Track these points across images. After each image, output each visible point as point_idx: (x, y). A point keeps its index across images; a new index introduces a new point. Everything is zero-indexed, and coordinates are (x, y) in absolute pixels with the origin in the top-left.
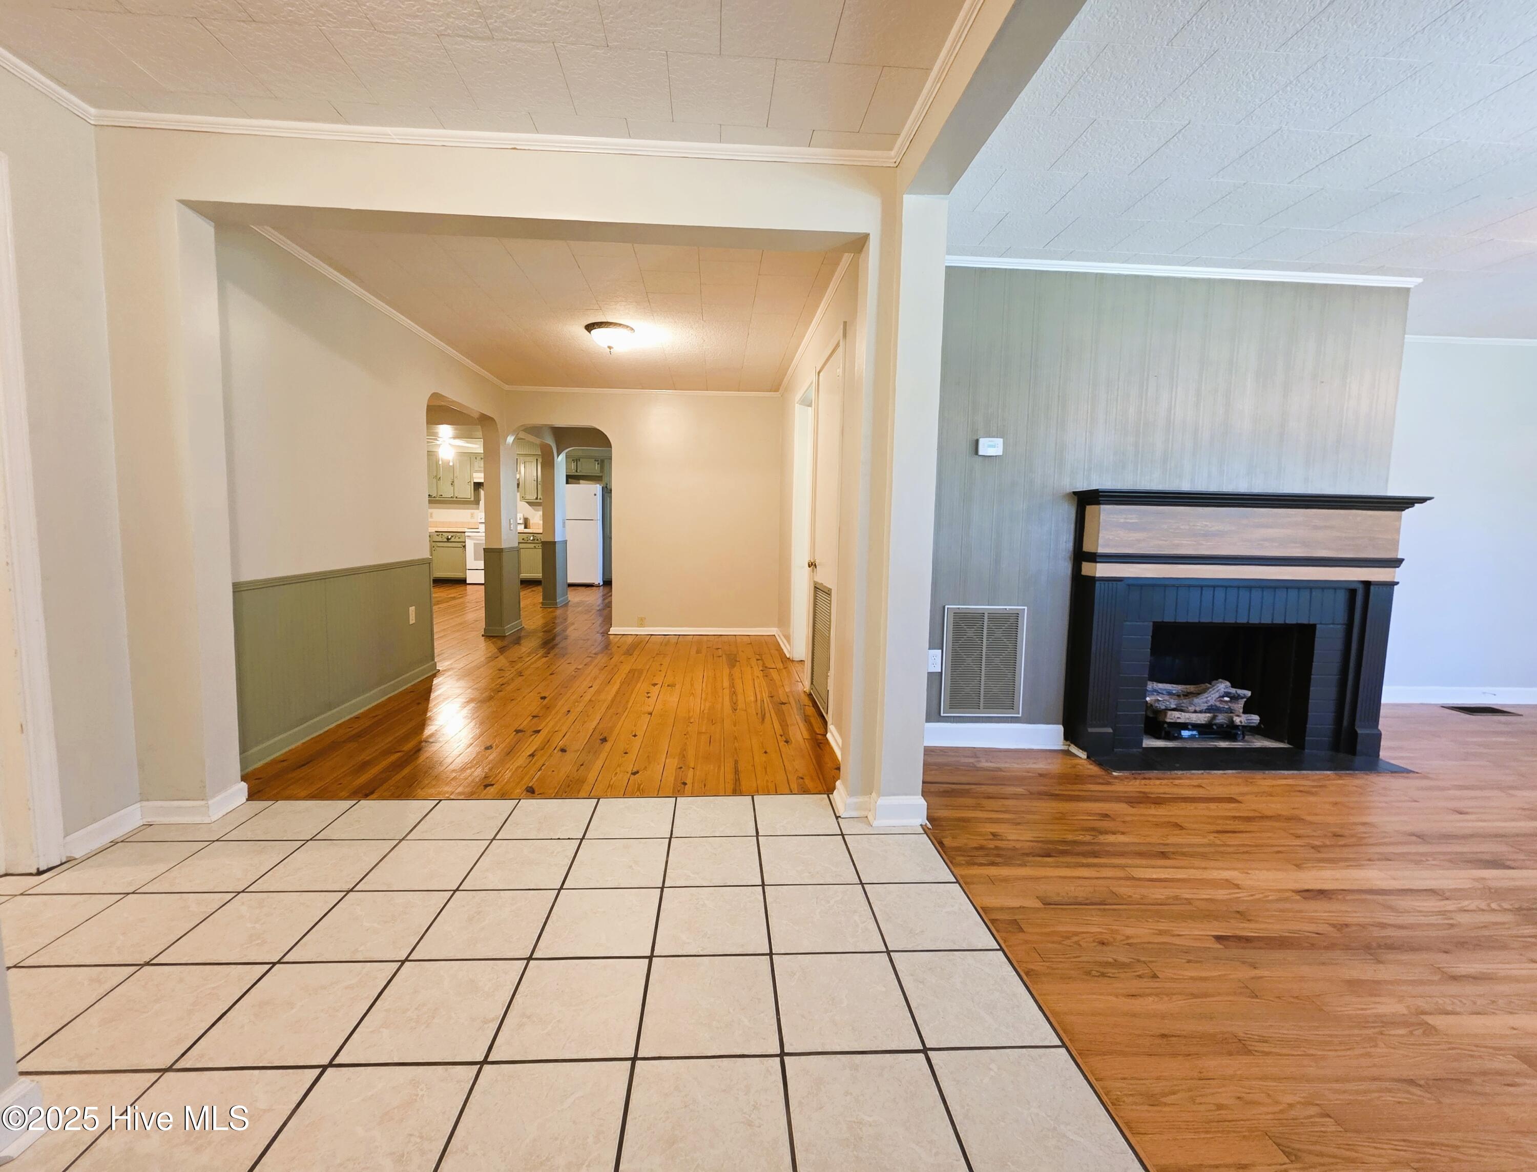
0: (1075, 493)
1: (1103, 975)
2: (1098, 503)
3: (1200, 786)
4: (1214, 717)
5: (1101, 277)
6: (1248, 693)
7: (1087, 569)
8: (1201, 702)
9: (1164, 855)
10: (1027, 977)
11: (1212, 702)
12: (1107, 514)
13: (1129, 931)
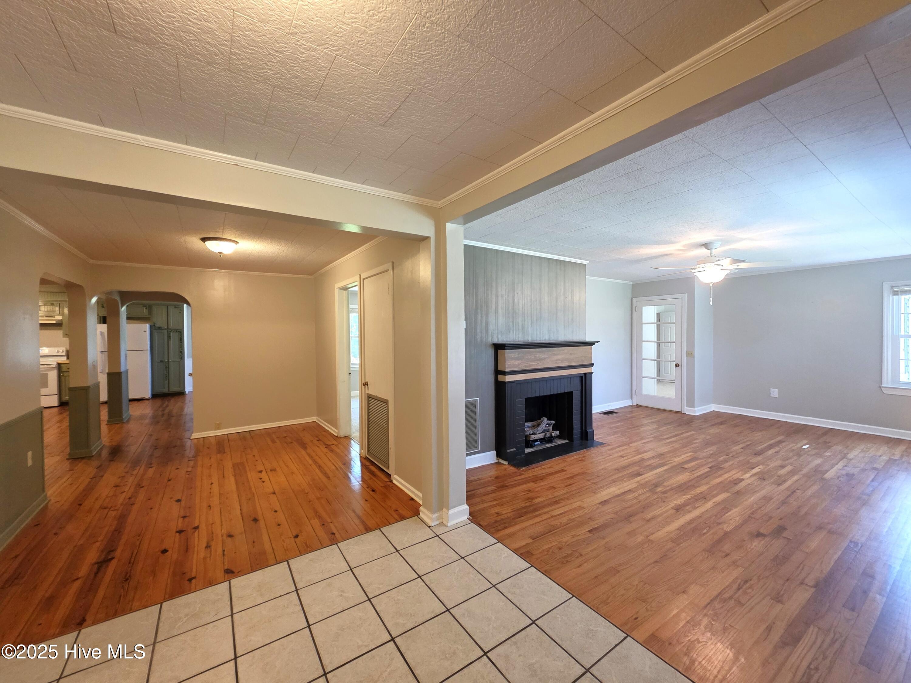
0: (493, 344)
1: (567, 561)
2: (505, 349)
3: (551, 467)
4: (546, 435)
5: (497, 251)
6: (553, 422)
7: (501, 378)
8: (541, 429)
9: (556, 502)
10: (546, 573)
11: (544, 428)
12: (509, 354)
13: (564, 540)
